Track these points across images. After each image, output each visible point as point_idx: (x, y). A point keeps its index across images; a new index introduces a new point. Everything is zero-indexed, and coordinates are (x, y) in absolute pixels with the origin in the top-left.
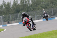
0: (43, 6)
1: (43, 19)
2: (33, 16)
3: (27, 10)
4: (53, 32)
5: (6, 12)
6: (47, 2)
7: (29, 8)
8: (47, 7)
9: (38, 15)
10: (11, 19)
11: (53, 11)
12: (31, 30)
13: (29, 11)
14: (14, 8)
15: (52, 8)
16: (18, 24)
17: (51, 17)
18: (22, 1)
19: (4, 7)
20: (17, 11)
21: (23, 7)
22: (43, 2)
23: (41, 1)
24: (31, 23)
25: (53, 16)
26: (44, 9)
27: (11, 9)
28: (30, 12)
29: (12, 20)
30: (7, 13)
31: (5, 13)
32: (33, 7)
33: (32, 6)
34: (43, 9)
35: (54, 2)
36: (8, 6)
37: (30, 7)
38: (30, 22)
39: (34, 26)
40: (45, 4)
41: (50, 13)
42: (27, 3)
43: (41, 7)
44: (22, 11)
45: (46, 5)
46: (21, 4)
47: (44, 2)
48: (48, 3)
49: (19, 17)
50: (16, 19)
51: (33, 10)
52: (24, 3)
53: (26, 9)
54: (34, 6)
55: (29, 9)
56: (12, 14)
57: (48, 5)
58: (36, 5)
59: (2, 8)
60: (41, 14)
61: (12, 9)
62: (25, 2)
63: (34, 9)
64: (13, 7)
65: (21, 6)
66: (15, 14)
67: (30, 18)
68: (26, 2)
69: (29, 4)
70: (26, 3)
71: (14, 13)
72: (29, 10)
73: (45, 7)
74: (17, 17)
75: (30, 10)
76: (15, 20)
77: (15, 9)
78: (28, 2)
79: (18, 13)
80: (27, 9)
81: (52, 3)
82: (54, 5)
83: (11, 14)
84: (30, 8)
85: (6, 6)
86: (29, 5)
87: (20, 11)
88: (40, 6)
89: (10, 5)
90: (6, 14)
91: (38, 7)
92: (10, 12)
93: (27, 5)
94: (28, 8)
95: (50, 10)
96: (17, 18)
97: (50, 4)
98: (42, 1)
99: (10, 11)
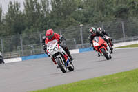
0: (80, 16)
1: (79, 48)
4: (104, 80)
6: (89, 7)
8: (90, 19)
9: (68, 38)
11: (105, 28)
15: (102, 21)
18: (28, 6)
20: (18, 28)
22: (79, 7)
23: (75, 5)
26: (83, 23)
33: (52, 17)
34: (81, 25)
35: (106, 8)
37: (50, 21)
40: (84, 13)
42: (42, 9)
43: (76, 19)
44: (29, 28)
46: (27, 11)
47: (82, 8)
48: (92, 9)
49: (21, 42)
50: (14, 47)
51: (55, 26)
52: (33, 9)
54: (58, 18)
55: (46, 24)
57: (91, 14)
58: (62, 14)
60: (74, 37)
62: (36, 8)
63: (57, 24)
64: (8, 20)
68: (38, 7)
69: (47, 12)
70: (39, 11)
71: (11, 33)
73: (85, 18)
74: (17, 43)
75: (49, 26)
76: (11, 50)
77: (13, 24)
78: (44, 7)
79: (20, 33)
82: (107, 14)
84: (48, 22)
91: (67, 20)
93: (42, 15)
96: (16, 46)
97: (97, 11)
98: (78, 5)
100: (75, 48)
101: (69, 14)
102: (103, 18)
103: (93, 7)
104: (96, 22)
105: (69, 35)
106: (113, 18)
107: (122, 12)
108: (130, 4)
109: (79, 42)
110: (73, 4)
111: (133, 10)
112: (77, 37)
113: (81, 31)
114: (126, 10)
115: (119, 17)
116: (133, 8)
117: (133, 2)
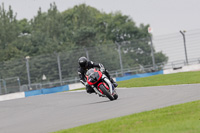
0: (26, 45)
1: (25, 91)
6: (39, 31)
8: (40, 48)
9: (9, 76)
11: (61, 61)
15: (59, 51)
17: (56, 82)
22: (24, 32)
23: (18, 29)
25: (61, 81)
26: (30, 55)
34: (28, 57)
35: (63, 32)
40: (31, 39)
41: (49, 69)
43: (20, 49)
45: (35, 44)
47: (29, 32)
48: (43, 34)
57: (42, 41)
73: (32, 47)
81: (58, 35)
82: (64, 40)
88: (14, 45)
91: (7, 50)
95: (49, 59)
97: (51, 37)
100: (18, 91)
101: (10, 41)
102: (59, 47)
103: (44, 31)
104: (49, 52)
105: (10, 72)
106: (73, 46)
107: (86, 38)
108: (97, 26)
109: (24, 82)
110: (14, 27)
111: (103, 35)
112: (22, 74)
113: (27, 66)
114: (91, 35)
115: (82, 44)
116: (102, 31)
117: (102, 23)
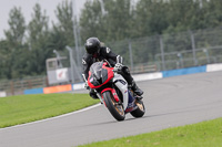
2: (217, 47)
3: (196, 23)
5: (113, 31)
7: (200, 14)
10: (131, 55)
12: (120, 119)
13: (202, 27)
14: (145, 16)
16: (159, 75)
19: (106, 9)
21: (178, 12)
24: (124, 87)
27: (130, 17)
28: (205, 32)
29: (135, 63)
30: (117, 34)
31: (110, 33)
32: (217, 11)
36: (122, 8)
38: (118, 84)
39: (138, 100)
53: (190, 18)
56: (136, 37)
59: (96, 15)
61: (135, 17)
65: (172, 5)
66: (148, 39)
67: (118, 66)
72: (201, 22)
80: (194, 17)
83: (133, 38)
85: (114, 8)
86: (201, 5)
87: (166, 26)
89: (129, 5)
90: (114, 37)
92: (127, 31)
94: (197, 15)
99: (127, 27)
